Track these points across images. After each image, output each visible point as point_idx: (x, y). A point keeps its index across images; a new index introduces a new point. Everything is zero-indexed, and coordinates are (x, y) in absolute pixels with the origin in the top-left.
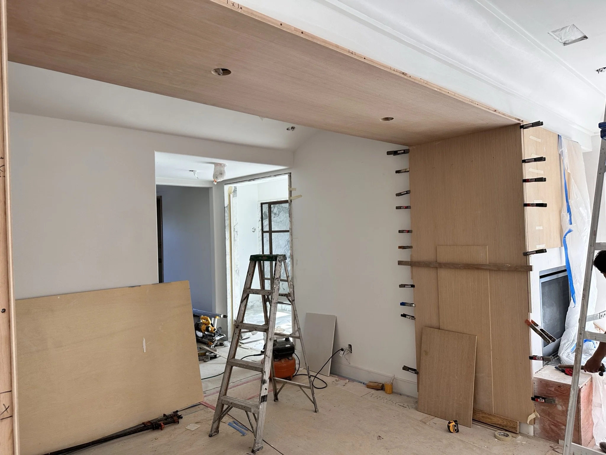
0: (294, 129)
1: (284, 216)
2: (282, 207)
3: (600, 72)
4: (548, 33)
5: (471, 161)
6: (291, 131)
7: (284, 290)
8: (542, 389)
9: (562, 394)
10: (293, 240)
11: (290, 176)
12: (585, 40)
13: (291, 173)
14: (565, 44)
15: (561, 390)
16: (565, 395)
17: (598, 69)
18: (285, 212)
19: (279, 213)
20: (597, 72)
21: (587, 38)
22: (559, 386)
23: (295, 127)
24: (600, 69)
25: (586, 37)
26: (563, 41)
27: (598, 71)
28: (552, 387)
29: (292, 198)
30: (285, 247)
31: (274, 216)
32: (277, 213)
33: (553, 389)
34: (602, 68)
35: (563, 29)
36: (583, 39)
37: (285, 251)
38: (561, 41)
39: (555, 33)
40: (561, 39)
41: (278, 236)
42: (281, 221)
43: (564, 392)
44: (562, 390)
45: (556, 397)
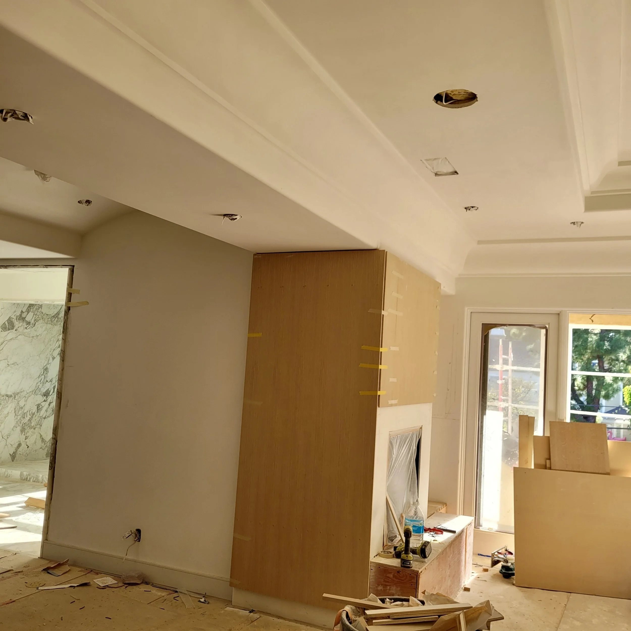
0: (89, 203)
1: (44, 328)
2: (42, 313)
3: (468, 210)
4: (421, 160)
5: (327, 285)
6: (84, 205)
7: (28, 447)
8: (379, 576)
9: (401, 581)
10: (65, 369)
11: (72, 272)
12: (455, 176)
13: (73, 266)
14: (436, 174)
15: (399, 576)
16: (403, 581)
17: (467, 206)
18: (46, 321)
19: (35, 323)
20: (465, 210)
21: (458, 174)
22: (398, 572)
23: (91, 202)
24: (468, 207)
25: (456, 173)
26: (436, 171)
27: (466, 208)
28: (390, 573)
29: (71, 305)
30: (39, 377)
31: (26, 326)
32: (32, 321)
33: (391, 576)
34: (470, 207)
35: (435, 159)
36: (454, 174)
37: (38, 384)
38: (433, 171)
39: (428, 162)
40: (433, 168)
41: (28, 359)
42: (37, 336)
43: (403, 579)
44: (401, 575)
45: (394, 586)
